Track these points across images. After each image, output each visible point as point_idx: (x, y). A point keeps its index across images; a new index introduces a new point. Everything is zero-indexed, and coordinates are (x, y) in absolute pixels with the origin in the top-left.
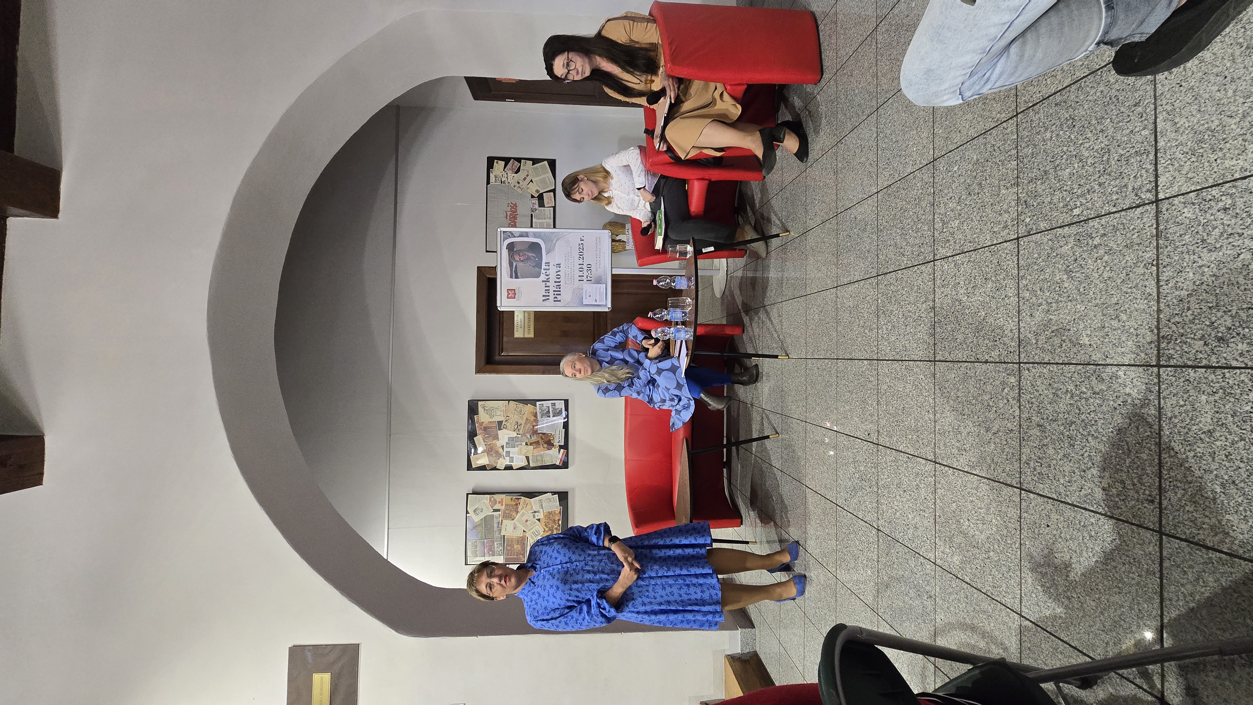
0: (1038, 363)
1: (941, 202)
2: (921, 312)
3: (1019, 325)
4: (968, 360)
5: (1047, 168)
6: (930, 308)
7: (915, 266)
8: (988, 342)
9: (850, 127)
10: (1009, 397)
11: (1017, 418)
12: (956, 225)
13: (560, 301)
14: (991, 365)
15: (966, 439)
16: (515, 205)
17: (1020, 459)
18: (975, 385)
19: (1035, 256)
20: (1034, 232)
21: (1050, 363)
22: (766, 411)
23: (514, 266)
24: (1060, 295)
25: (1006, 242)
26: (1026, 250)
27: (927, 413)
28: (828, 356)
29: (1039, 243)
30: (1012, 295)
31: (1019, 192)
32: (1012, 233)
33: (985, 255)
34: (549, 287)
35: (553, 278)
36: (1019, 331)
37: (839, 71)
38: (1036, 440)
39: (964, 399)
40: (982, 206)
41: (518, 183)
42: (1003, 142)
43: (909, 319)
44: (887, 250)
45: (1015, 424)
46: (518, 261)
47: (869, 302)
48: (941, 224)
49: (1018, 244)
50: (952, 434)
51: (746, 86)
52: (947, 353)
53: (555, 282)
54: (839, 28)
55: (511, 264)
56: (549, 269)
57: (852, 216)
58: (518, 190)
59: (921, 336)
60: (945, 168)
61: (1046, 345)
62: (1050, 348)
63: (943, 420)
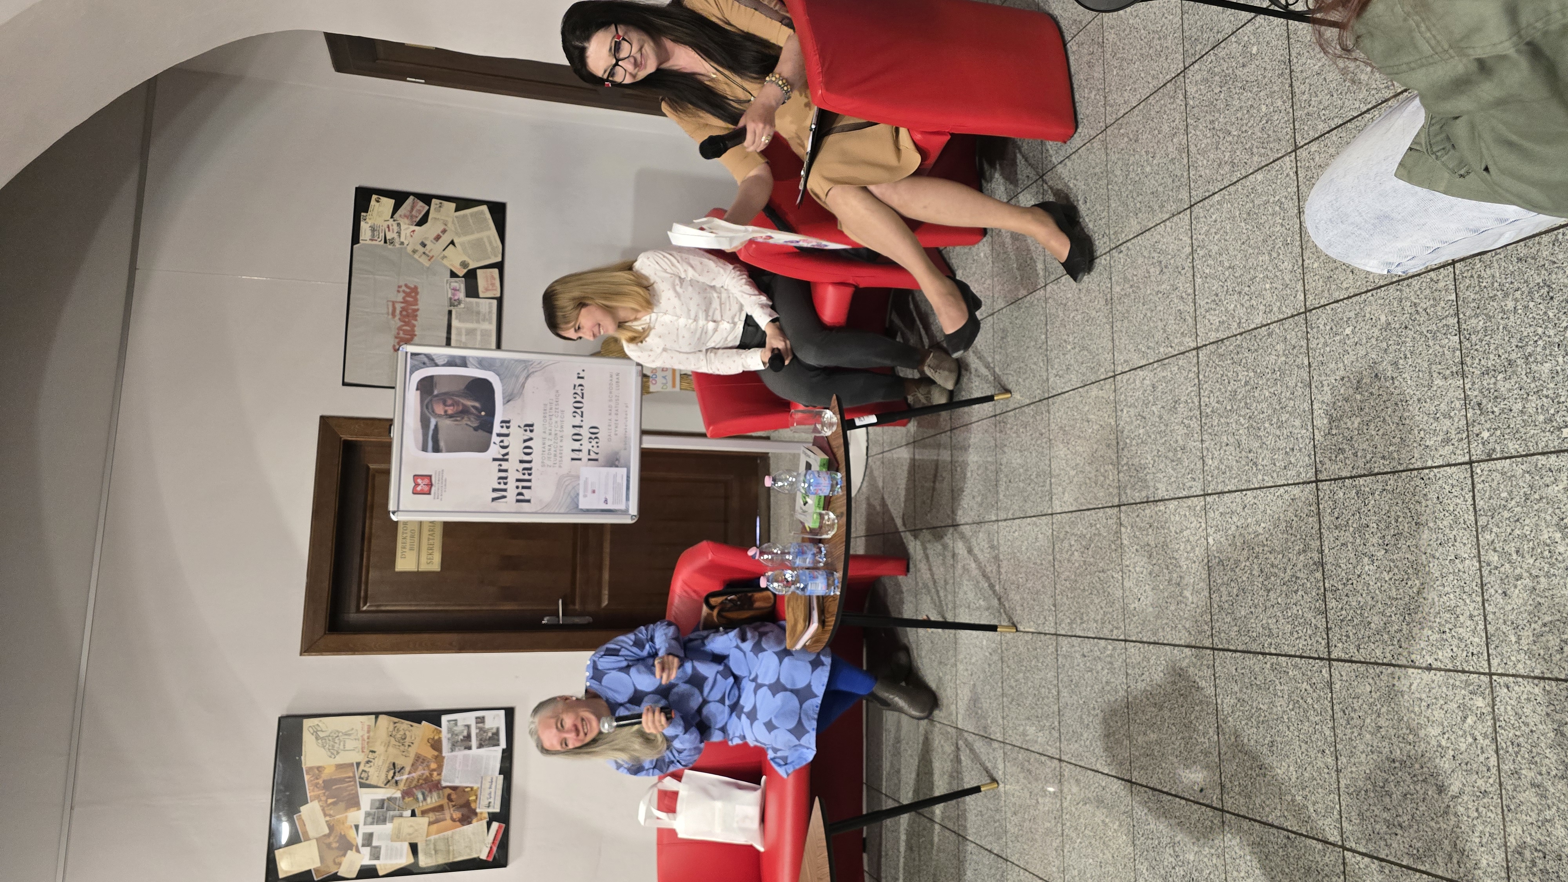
0: (1523, 677)
1: (1325, 383)
2: (1296, 569)
3: (1484, 608)
4: (1393, 662)
5: (1513, 356)
6: (1315, 563)
7: (1280, 486)
8: (1430, 632)
9: (1137, 228)
10: (1476, 733)
11: (1494, 771)
12: (1356, 425)
13: (528, 501)
14: (1438, 673)
15: (1401, 806)
16: (415, 290)
17: (1505, 845)
18: (1411, 709)
19: (1504, 495)
20: (1498, 456)
21: (1544, 678)
22: (966, 734)
23: (432, 426)
24: (1552, 565)
25: (1450, 465)
26: (1487, 484)
27: (1320, 755)
28: (1106, 633)
29: (1509, 474)
30: (1466, 556)
31: (1467, 387)
32: (1458, 452)
33: (1412, 483)
34: (506, 471)
35: (516, 451)
36: (1485, 619)
37: (1112, 128)
38: (1532, 810)
39: (1392, 732)
40: (1402, 401)
41: (424, 245)
42: (1432, 302)
43: (1272, 578)
44: (1222, 452)
45: (1491, 781)
46: (440, 416)
47: (1188, 540)
48: (1326, 421)
49: (1472, 472)
50: (1372, 795)
51: (949, 137)
52: (1352, 646)
53: (521, 462)
54: (1108, 56)
55: (425, 422)
56: (507, 435)
57: (1147, 382)
58: (421, 260)
59: (1300, 612)
60: (1328, 328)
61: (1534, 648)
62: (1542, 652)
63: (1354, 769)
